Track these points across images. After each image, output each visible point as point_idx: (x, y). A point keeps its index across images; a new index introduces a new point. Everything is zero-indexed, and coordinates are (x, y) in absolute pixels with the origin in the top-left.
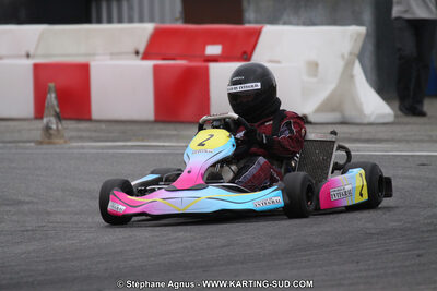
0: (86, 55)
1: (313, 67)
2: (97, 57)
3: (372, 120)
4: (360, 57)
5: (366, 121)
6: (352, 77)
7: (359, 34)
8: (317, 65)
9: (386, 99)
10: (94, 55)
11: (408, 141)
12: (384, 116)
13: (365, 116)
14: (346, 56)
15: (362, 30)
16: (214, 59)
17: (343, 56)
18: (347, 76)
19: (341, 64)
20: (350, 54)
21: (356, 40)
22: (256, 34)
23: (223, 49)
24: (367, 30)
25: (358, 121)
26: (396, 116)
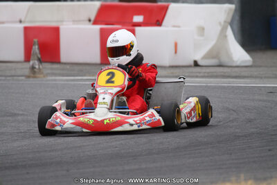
0: (57, 21)
1: (201, 30)
2: (65, 23)
3: (238, 64)
4: (231, 24)
5: (234, 65)
6: (226, 36)
7: (230, 9)
8: (203, 29)
10: (62, 21)
11: (261, 78)
12: (246, 61)
13: (233, 61)
14: (222, 23)
15: (233, 7)
16: (139, 25)
17: (220, 23)
18: (223, 36)
19: (219, 28)
20: (225, 22)
21: (228, 14)
22: (165, 9)
23: (144, 18)
24: (236, 7)
25: (229, 64)
26: (254, 62)
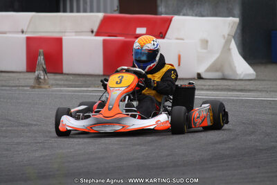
0: (60, 32)
1: (205, 43)
2: (67, 34)
3: (241, 77)
4: (234, 37)
5: (238, 78)
6: (229, 50)
7: (234, 23)
8: (207, 42)
9: (250, 64)
10: (65, 32)
12: (248, 72)
13: (237, 74)
14: (226, 36)
15: (237, 20)
17: (224, 36)
18: (226, 49)
19: (223, 41)
20: (229, 35)
21: (232, 27)
22: (170, 21)
23: (147, 30)
24: (240, 20)
25: (233, 78)
26: (257, 76)
